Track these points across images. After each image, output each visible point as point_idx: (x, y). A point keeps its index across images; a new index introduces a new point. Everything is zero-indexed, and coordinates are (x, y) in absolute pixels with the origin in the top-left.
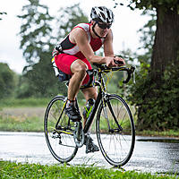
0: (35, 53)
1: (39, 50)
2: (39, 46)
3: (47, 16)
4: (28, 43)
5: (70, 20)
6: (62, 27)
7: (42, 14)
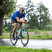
0: (30, 16)
1: (31, 15)
2: (31, 14)
3: (33, 6)
4: (28, 14)
5: (39, 7)
6: (37, 9)
7: (32, 5)
